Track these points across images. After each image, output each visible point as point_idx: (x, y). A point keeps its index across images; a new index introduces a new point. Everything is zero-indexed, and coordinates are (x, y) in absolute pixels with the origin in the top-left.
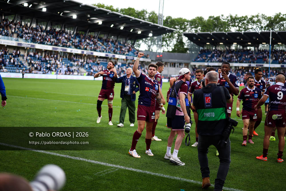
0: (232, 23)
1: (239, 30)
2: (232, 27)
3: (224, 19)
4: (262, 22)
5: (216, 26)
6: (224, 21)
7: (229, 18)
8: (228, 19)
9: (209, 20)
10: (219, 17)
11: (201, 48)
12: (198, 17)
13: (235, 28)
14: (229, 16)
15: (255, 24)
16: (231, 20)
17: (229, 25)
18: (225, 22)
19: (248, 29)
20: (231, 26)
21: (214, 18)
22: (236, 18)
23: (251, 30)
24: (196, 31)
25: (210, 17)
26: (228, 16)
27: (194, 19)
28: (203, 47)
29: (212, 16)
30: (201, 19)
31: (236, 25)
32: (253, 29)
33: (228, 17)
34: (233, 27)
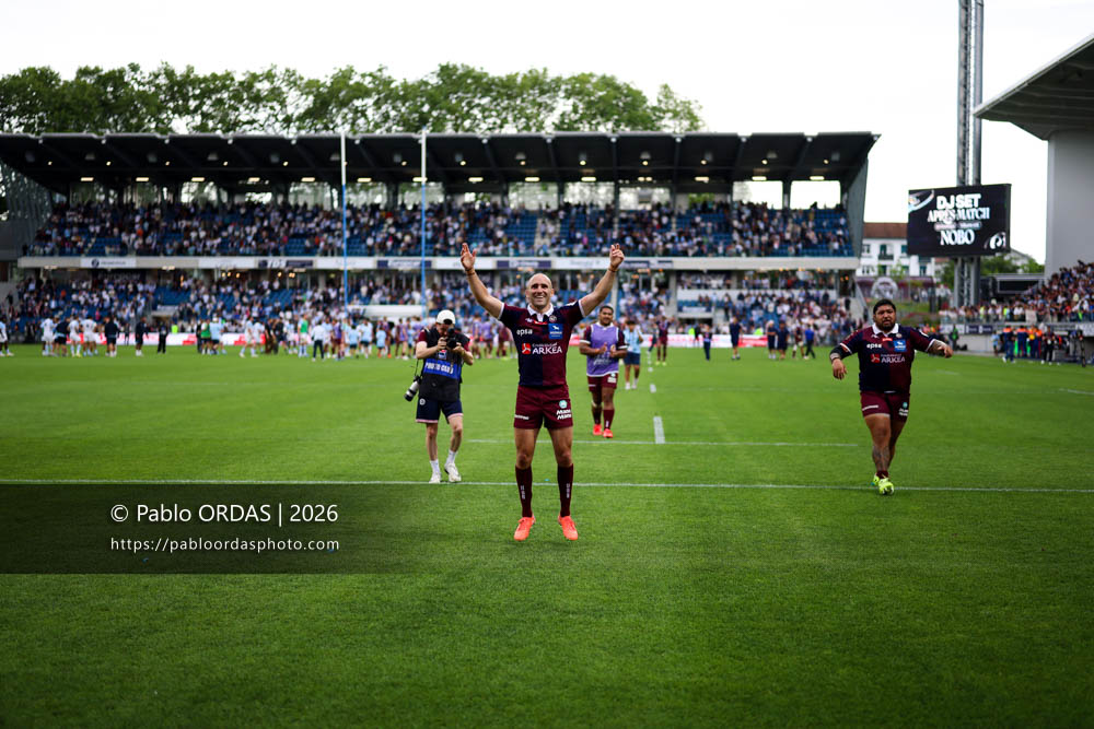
0: (173, 99)
1: (203, 127)
2: (176, 116)
3: (143, 85)
4: (289, 101)
5: (107, 108)
6: (141, 88)
7: (162, 80)
8: (157, 82)
9: (77, 86)
10: (121, 72)
11: (58, 198)
12: (32, 71)
13: (188, 118)
14: (163, 72)
15: (261, 105)
16: (170, 88)
17: (161, 108)
18: (144, 92)
19: (237, 124)
20: (170, 112)
21: (100, 77)
22: (188, 80)
23: (247, 127)
24: (29, 128)
25: (84, 72)
26: (155, 70)
27: (15, 78)
28: (66, 193)
29: (92, 68)
30: (44, 77)
31: (192, 108)
32: (256, 125)
33: (157, 76)
34: (180, 115)
